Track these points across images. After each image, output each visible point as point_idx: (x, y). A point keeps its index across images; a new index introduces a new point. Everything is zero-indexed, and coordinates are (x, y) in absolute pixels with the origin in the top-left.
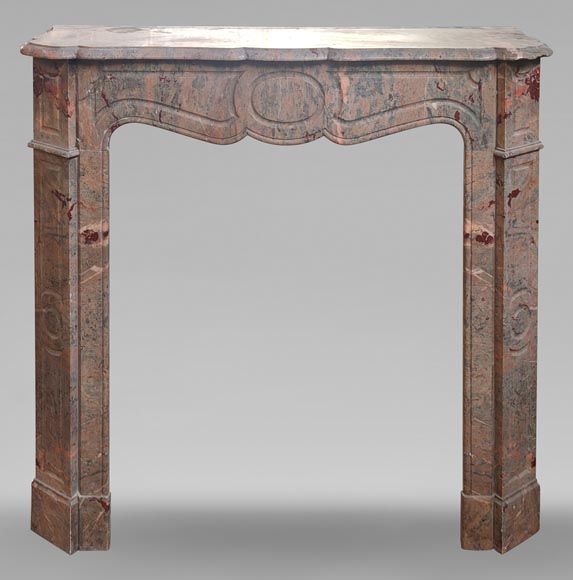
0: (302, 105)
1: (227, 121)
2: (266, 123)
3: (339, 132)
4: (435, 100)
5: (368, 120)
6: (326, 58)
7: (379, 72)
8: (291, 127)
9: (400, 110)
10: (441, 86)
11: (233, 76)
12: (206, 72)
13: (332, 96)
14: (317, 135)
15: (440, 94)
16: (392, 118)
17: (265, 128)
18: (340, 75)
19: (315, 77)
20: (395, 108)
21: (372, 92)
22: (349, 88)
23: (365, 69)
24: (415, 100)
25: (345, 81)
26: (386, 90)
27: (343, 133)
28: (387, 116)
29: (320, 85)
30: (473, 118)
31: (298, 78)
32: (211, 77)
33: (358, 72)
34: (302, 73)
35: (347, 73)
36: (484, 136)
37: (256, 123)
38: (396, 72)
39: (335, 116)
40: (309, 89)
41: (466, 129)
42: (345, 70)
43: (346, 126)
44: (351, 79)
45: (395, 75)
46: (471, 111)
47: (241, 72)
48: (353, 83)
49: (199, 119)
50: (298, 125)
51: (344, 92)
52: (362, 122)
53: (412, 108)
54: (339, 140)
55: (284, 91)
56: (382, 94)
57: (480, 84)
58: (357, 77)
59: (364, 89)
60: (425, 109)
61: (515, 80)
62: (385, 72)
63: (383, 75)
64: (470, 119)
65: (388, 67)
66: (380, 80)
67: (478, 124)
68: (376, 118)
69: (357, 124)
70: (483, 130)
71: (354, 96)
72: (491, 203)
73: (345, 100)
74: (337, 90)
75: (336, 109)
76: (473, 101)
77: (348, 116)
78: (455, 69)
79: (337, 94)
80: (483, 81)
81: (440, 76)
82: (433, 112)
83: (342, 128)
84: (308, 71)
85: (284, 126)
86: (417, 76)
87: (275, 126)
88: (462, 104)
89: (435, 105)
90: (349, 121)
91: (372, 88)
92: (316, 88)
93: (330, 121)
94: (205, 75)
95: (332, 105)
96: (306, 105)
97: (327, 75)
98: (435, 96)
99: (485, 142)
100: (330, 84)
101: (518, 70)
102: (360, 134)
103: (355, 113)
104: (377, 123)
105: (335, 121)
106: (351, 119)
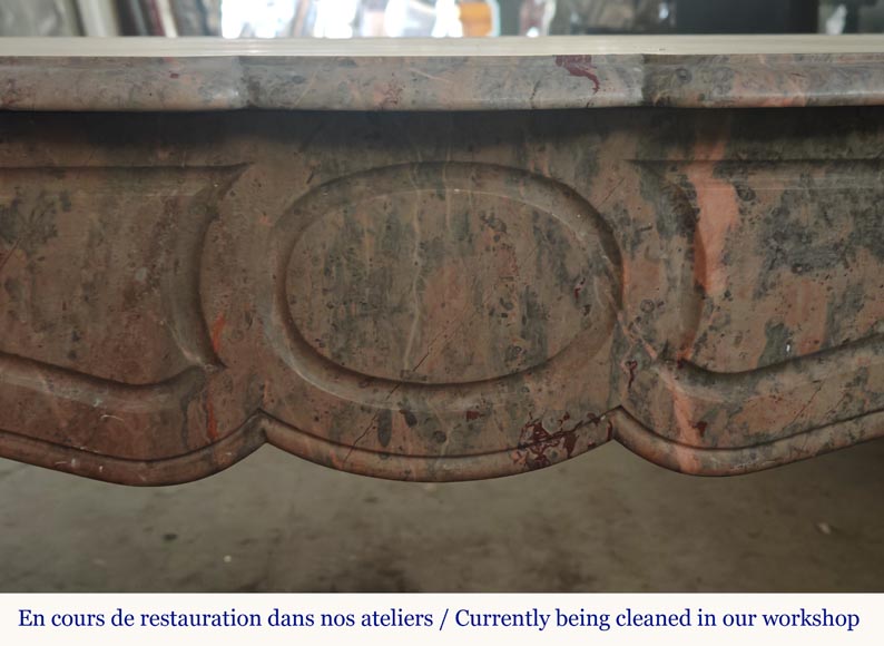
0: (518, 310)
1: (167, 383)
2: (345, 391)
3: (682, 420)
5: (818, 370)
6: (637, 96)
8: (464, 404)
11: (192, 188)
12: (58, 172)
13: (656, 271)
14: (583, 439)
17: (345, 411)
18: (695, 176)
19: (579, 185)
21: (843, 251)
22: (733, 234)
23: (812, 149)
25: (717, 202)
27: (701, 427)
29: (601, 223)
31: (497, 194)
32: (83, 193)
33: (774, 164)
34: (519, 173)
35: (725, 168)
37: (301, 393)
39: (665, 355)
40: (549, 237)
42: (718, 154)
43: (713, 395)
44: (745, 195)
47: (230, 172)
48: (756, 209)
49: (40, 382)
50: (498, 398)
51: (713, 249)
52: (788, 380)
54: (684, 456)
55: (432, 249)
58: (772, 185)
59: (803, 237)
68: (853, 361)
69: (765, 385)
71: (754, 269)
73: (716, 285)
74: (679, 242)
75: (670, 324)
77: (727, 354)
79: (679, 260)
83: (699, 404)
84: (546, 161)
85: (434, 403)
87: (392, 401)
90: (729, 377)
91: (843, 231)
92: (581, 234)
93: (643, 376)
94: (55, 187)
95: (653, 308)
96: (533, 312)
97: (636, 177)
100: (651, 220)
102: (774, 430)
103: (762, 342)
104: (860, 379)
105: (667, 377)
106: (736, 367)
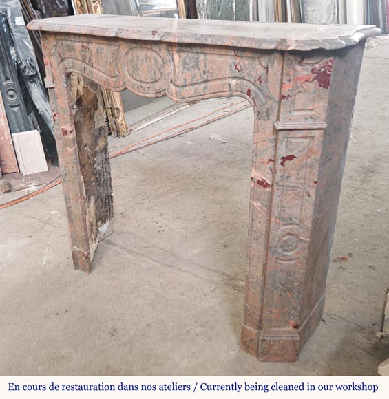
0: (153, 72)
1: (116, 77)
2: (134, 81)
3: (174, 93)
4: (234, 78)
5: (192, 87)
7: (198, 53)
8: (148, 86)
9: (211, 83)
10: (238, 67)
11: (116, 48)
12: (103, 44)
13: (169, 67)
15: (237, 74)
16: (205, 88)
17: (134, 85)
18: (174, 52)
19: (159, 52)
20: (207, 81)
21: (193, 67)
22: (179, 63)
23: (188, 49)
24: (220, 76)
25: (176, 56)
26: (202, 67)
27: (176, 94)
28: (203, 85)
29: (162, 59)
30: (261, 96)
31: (150, 53)
32: (105, 47)
33: (184, 51)
34: (153, 50)
35: (178, 52)
36: (267, 111)
37: (129, 81)
38: (208, 54)
39: (171, 82)
40: (156, 60)
41: (255, 103)
42: (176, 49)
43: (177, 89)
44: (180, 56)
45: (208, 56)
46: (260, 90)
47: (120, 46)
48: (181, 59)
49: (102, 74)
50: (152, 85)
51: (176, 65)
52: (187, 88)
53: (219, 82)
54: (174, 98)
55: (142, 60)
56: (199, 69)
57: (267, 68)
58: (183, 55)
59: (188, 65)
60: (227, 85)
61: (299, 68)
62: (201, 53)
63: (200, 55)
64: (258, 95)
65: (203, 49)
66: (198, 59)
67: (264, 101)
68: (196, 86)
69: (184, 89)
70: (267, 106)
71: (182, 68)
72: (270, 160)
73: (177, 71)
74: (172, 63)
75: (171, 76)
76: (261, 82)
77: (180, 83)
78: (249, 55)
79: (172, 66)
80: (270, 67)
81: (238, 60)
82: (232, 86)
83: (175, 90)
84: (155, 48)
85: (145, 85)
86: (221, 59)
87: (139, 83)
88: (254, 84)
89: (234, 82)
91: (193, 64)
92: (160, 60)
93: (168, 85)
94: (102, 46)
95: (169, 74)
96: (155, 73)
97: (166, 51)
98: (234, 75)
99: (268, 115)
100: (168, 59)
101: (303, 60)
102: (186, 97)
103: (183, 81)
104: (196, 90)
105: (171, 85)
106: (180, 85)
